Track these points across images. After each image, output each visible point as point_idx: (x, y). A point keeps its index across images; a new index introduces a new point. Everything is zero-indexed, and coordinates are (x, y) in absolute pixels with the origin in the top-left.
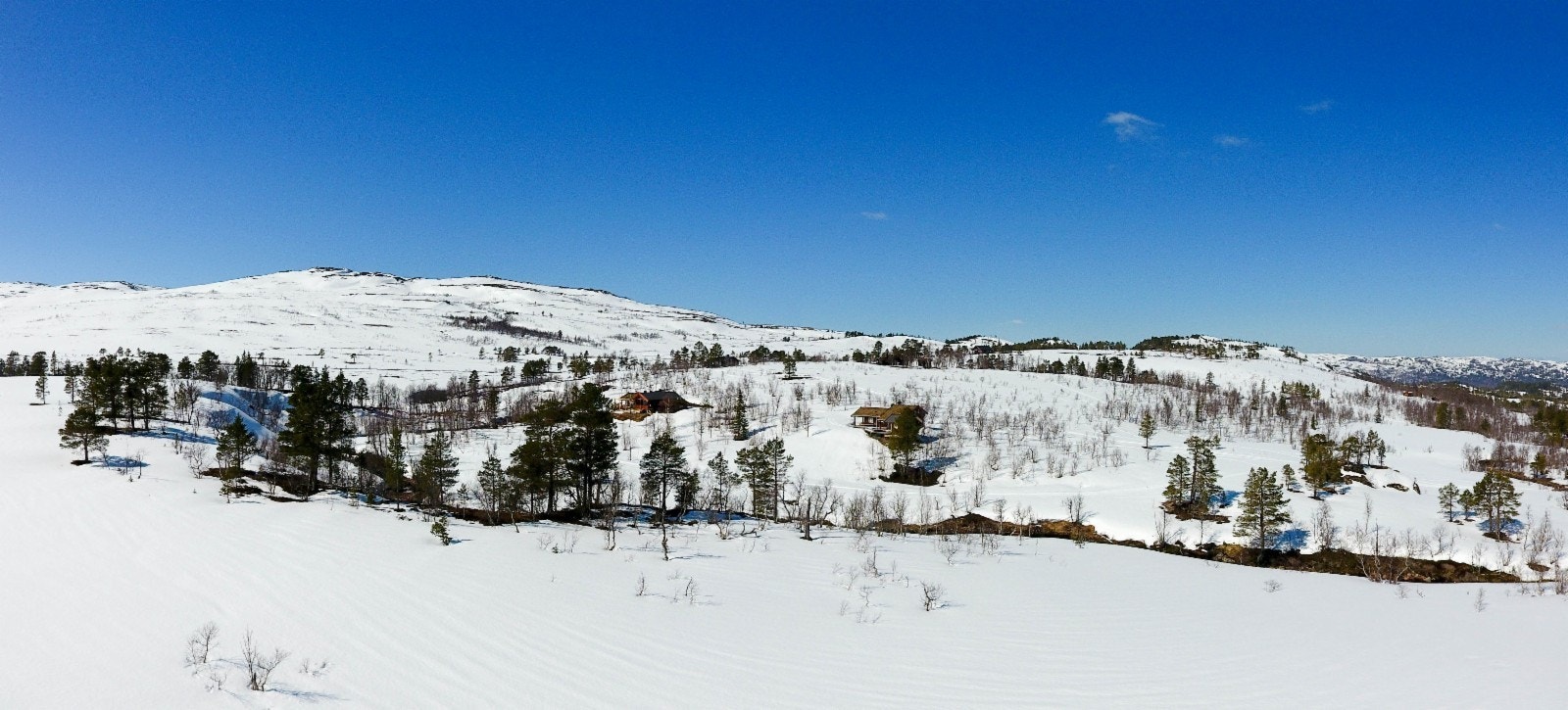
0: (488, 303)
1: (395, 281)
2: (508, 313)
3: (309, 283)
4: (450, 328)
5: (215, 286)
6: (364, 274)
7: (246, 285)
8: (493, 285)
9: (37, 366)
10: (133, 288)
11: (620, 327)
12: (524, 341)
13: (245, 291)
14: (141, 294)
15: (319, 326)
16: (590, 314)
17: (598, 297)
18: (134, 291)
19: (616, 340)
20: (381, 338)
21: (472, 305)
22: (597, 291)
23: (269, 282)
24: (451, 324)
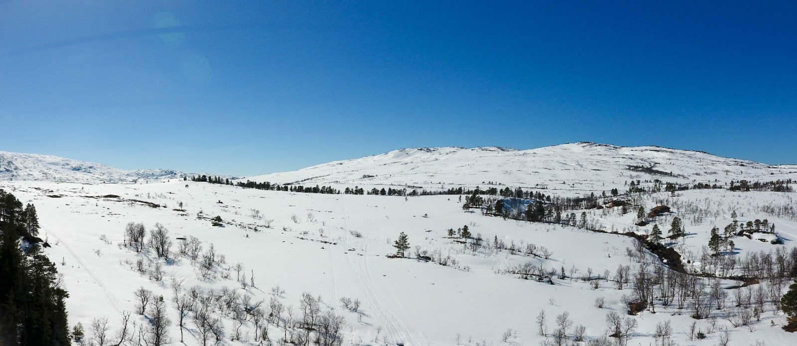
0: (649, 159)
1: (613, 149)
2: (656, 163)
3: (576, 148)
4: (626, 171)
5: (536, 150)
6: (599, 145)
7: (549, 150)
8: (656, 151)
9: (459, 191)
10: (502, 150)
11: (701, 169)
12: (655, 176)
13: (547, 153)
14: (506, 153)
15: (572, 170)
16: (692, 163)
17: (699, 155)
18: (503, 152)
19: (696, 175)
20: (595, 176)
21: (642, 160)
22: (700, 152)
23: (558, 149)
24: (627, 169)
